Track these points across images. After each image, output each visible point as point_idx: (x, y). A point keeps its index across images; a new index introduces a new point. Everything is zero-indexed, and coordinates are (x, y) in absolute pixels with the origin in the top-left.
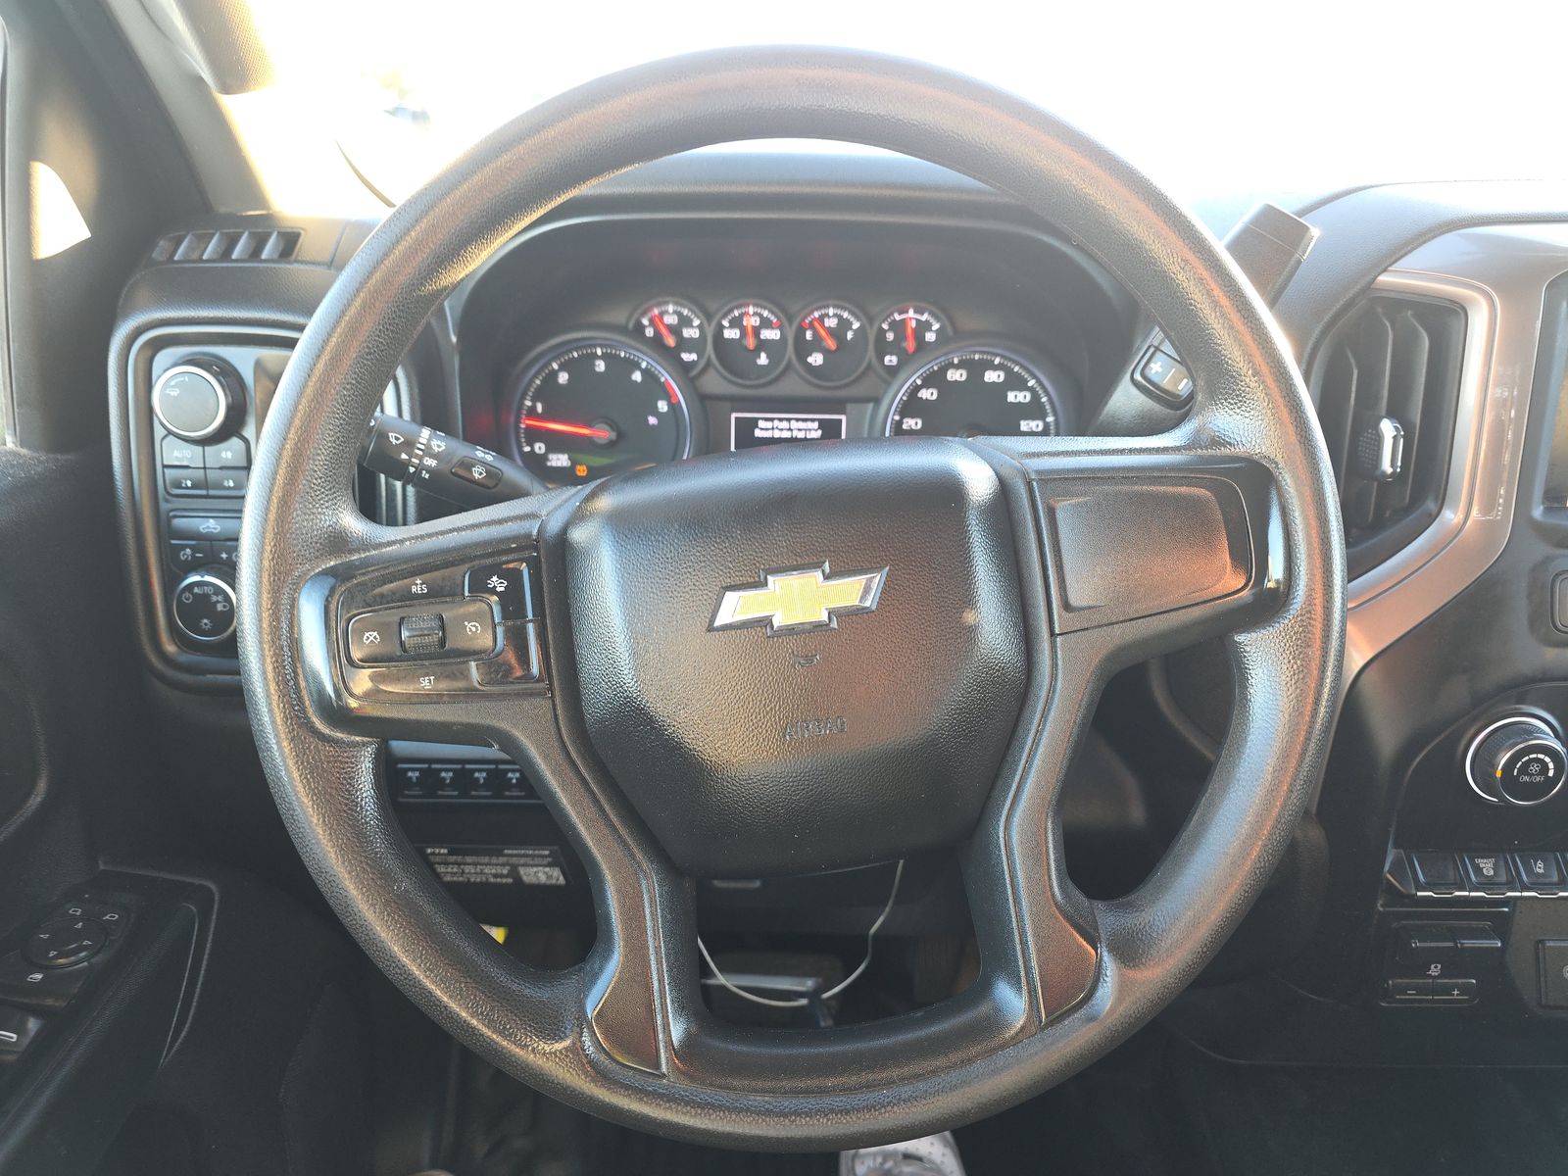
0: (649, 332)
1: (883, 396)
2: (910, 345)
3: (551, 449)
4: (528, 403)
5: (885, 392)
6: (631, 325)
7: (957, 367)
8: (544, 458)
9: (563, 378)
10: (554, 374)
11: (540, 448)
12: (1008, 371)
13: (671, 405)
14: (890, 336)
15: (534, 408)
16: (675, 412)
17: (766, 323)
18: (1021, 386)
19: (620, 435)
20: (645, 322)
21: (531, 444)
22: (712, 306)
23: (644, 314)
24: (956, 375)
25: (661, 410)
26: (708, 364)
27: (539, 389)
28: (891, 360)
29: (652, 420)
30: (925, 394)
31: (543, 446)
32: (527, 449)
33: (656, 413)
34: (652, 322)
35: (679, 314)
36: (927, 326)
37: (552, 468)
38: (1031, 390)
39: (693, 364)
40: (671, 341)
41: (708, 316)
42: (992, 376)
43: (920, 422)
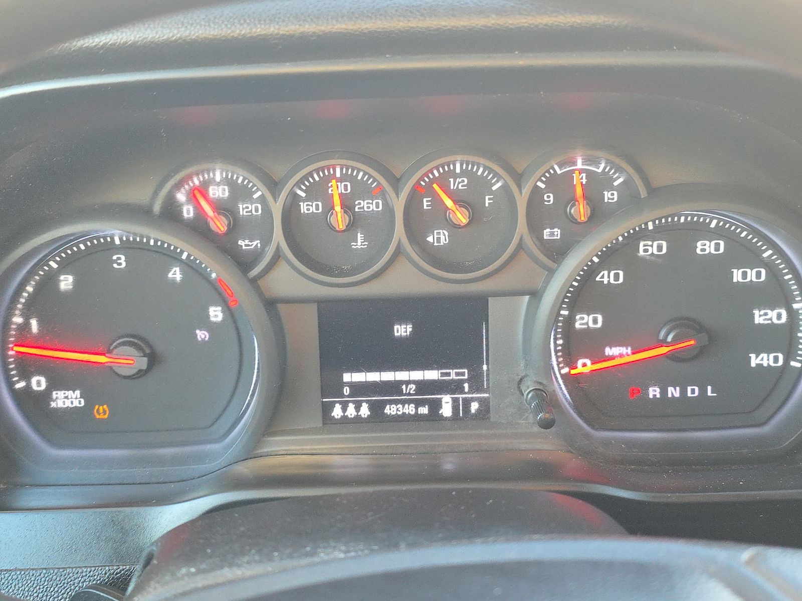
0: (188, 212)
1: (544, 288)
2: (581, 211)
3: (55, 384)
4: (18, 320)
5: (547, 282)
6: (157, 208)
7: (652, 236)
8: (46, 396)
9: (66, 282)
10: (51, 279)
11: (39, 383)
12: (731, 239)
13: (228, 311)
14: (549, 199)
15: (26, 326)
16: (235, 322)
17: (361, 190)
18: (752, 258)
19: (153, 359)
20: (181, 197)
21: (26, 375)
22: (278, 170)
23: (178, 186)
24: (649, 249)
25: (213, 319)
26: (278, 256)
27: (32, 299)
28: (552, 234)
29: (202, 335)
30: (606, 277)
31: (43, 380)
32: (21, 385)
33: (205, 322)
34: (193, 197)
35: (230, 183)
36: (605, 182)
37: (56, 410)
38: (768, 265)
39: (256, 256)
40: (220, 225)
41: (274, 186)
42: (706, 247)
43: (600, 318)
